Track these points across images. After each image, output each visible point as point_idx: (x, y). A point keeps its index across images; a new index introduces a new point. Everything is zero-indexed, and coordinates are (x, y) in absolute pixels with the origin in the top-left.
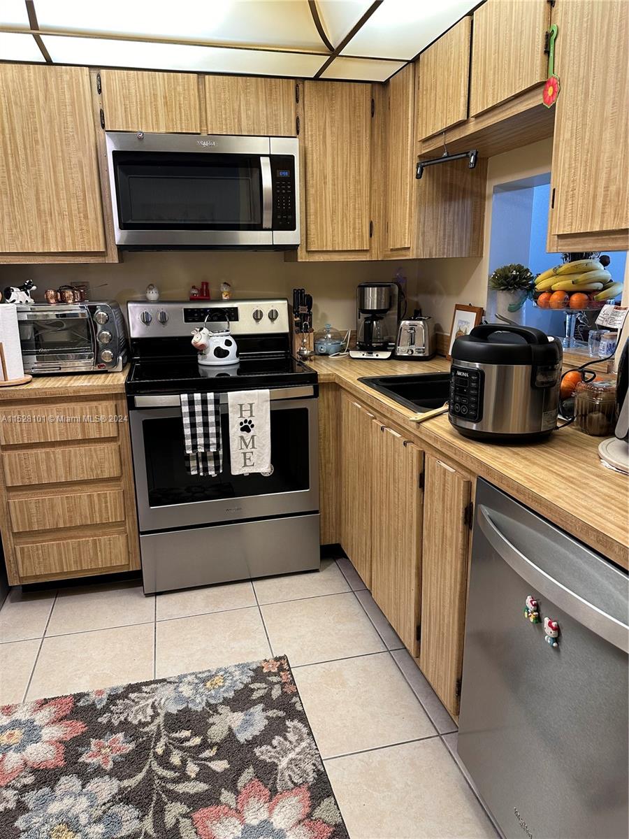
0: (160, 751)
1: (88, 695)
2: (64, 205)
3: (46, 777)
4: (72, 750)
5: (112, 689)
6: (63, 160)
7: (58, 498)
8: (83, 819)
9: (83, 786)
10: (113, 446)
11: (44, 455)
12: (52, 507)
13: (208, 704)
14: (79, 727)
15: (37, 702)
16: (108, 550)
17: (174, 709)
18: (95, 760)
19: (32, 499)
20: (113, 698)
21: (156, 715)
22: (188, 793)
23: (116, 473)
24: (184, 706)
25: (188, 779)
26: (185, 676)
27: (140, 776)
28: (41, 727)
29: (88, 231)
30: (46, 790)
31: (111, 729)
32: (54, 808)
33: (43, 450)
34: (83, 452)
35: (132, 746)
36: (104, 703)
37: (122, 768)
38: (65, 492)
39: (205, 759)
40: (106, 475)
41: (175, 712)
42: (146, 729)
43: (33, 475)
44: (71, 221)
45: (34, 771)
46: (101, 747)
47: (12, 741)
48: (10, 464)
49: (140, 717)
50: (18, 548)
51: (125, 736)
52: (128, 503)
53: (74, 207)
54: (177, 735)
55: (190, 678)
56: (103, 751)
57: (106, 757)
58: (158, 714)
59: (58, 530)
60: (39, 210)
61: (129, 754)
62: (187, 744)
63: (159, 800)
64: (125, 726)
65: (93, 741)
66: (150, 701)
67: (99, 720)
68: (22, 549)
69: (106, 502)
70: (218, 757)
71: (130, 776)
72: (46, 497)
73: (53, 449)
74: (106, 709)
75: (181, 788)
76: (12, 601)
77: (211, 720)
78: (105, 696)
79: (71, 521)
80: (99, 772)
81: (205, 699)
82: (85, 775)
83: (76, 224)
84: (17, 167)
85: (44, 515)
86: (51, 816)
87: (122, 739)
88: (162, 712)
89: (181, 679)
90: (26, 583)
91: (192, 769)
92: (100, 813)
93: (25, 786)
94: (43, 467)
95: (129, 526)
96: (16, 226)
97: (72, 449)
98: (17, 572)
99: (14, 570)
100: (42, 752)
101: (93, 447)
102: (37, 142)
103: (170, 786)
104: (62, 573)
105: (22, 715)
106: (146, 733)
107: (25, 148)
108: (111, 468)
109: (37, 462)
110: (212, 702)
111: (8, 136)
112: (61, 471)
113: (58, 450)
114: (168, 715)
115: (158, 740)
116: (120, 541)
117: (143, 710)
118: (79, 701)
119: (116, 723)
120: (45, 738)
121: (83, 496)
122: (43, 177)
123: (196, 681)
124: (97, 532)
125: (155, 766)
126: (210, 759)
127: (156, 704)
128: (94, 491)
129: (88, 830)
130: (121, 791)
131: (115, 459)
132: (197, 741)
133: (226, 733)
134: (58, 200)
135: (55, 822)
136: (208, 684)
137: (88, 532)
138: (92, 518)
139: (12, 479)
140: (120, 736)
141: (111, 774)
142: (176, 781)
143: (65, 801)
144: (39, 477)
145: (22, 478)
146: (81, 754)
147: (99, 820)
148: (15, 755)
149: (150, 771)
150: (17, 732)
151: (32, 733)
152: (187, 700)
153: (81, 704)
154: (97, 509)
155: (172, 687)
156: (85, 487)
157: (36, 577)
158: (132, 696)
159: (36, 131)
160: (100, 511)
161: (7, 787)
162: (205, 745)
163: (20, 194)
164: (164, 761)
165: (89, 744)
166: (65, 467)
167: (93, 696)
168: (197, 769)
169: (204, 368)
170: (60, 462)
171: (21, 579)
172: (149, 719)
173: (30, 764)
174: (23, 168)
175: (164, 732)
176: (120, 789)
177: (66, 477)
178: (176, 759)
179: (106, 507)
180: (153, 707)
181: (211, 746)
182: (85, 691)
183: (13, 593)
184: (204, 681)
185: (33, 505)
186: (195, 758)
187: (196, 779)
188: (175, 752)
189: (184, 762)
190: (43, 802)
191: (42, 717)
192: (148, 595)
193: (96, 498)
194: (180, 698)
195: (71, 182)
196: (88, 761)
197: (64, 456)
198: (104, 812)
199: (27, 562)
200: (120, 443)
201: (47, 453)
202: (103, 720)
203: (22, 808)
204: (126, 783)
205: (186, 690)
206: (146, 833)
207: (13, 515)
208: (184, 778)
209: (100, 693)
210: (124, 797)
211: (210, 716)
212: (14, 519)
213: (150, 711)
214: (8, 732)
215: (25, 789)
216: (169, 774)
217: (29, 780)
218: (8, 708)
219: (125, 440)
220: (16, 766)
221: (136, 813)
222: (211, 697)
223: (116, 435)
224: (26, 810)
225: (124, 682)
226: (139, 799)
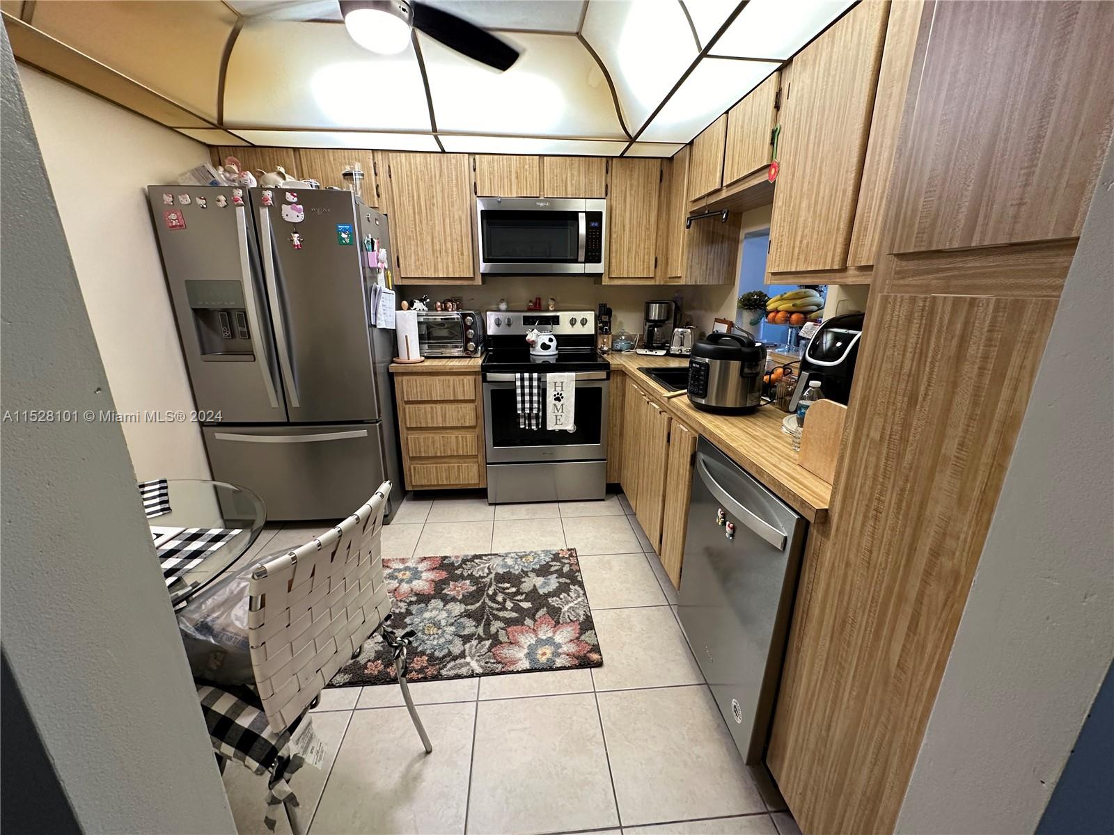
0: (490, 592)
1: (450, 557)
2: (449, 246)
3: (423, 599)
4: (439, 586)
5: (465, 556)
6: (450, 216)
7: (437, 437)
8: (443, 622)
9: (444, 606)
10: (472, 405)
11: (430, 409)
12: (433, 442)
13: (522, 571)
14: (444, 575)
15: (420, 558)
16: (467, 473)
17: (501, 571)
18: (452, 593)
19: (422, 436)
20: (465, 561)
21: (490, 573)
22: (505, 617)
23: (473, 423)
24: (508, 570)
25: (506, 609)
26: (510, 553)
27: (478, 605)
28: (422, 572)
29: (463, 263)
30: (423, 605)
31: (462, 577)
32: (427, 615)
33: (430, 406)
34: (453, 408)
35: (474, 588)
36: (459, 563)
37: (468, 599)
38: (441, 433)
39: (518, 600)
40: (467, 424)
41: (502, 573)
42: (483, 580)
43: (422, 421)
44: (453, 257)
45: (416, 594)
46: (456, 587)
47: (405, 577)
48: (409, 413)
49: (480, 573)
50: (412, 467)
51: (471, 582)
52: (480, 443)
53: (455, 247)
54: (500, 585)
55: (512, 555)
56: (457, 589)
57: (458, 592)
58: (491, 573)
59: (436, 457)
60: (433, 250)
61: (472, 592)
62: (507, 591)
63: (488, 618)
64: (471, 577)
65: (451, 583)
66: (487, 565)
67: (456, 572)
68: (414, 467)
69: (466, 442)
70: (525, 600)
71: (472, 604)
72: (430, 435)
73: (435, 405)
74: (460, 566)
75: (501, 614)
76: (408, 500)
77: (523, 580)
78: (460, 559)
79: (444, 452)
80: (454, 599)
81: (521, 567)
82: (446, 600)
83: (456, 258)
84: (421, 222)
85: (428, 447)
86: (425, 619)
87: (468, 584)
88: (494, 572)
89: (507, 555)
90: (416, 489)
91: (509, 605)
92: (453, 621)
93: (411, 602)
94: (429, 416)
95: (480, 458)
96: (418, 260)
97: (447, 406)
98: (411, 482)
99: (409, 480)
100: (421, 585)
101: (460, 405)
102: (434, 205)
103: (495, 612)
104: (438, 485)
105: (411, 564)
106: (483, 582)
107: (426, 209)
108: (470, 421)
109: (425, 412)
110: (525, 569)
111: (416, 201)
112: (440, 419)
113: (439, 406)
114: (497, 574)
115: (490, 586)
116: (475, 468)
117: (483, 570)
118: (444, 560)
119: (466, 575)
120: (423, 578)
121: (452, 435)
122: (437, 228)
123: (516, 557)
124: (461, 461)
125: (487, 600)
126: (521, 601)
127: (490, 567)
128: (460, 434)
129: (445, 628)
130: (466, 611)
131: (473, 415)
132: (514, 590)
133: (532, 588)
134: (445, 242)
135: (427, 622)
136: (524, 560)
137: (454, 460)
138: (457, 452)
139: (410, 423)
140: (468, 582)
141: (461, 602)
142: (498, 610)
143: (434, 612)
144: (427, 423)
145: (416, 422)
146: (444, 589)
147: (452, 624)
148: (406, 585)
149: (484, 603)
150: (408, 573)
151: (416, 574)
152: (510, 567)
153: (445, 562)
154: (461, 446)
155: (501, 558)
156: (454, 431)
157: (422, 486)
158: (476, 561)
159: (433, 197)
160: (463, 446)
161: (401, 601)
162: (518, 593)
163: (422, 239)
164: (493, 598)
165: (449, 584)
166: (442, 417)
167: (453, 559)
168: (512, 605)
169: (534, 357)
170: (439, 414)
171: (413, 486)
172: (485, 575)
173: (414, 591)
174: (424, 222)
175: (494, 583)
176: (465, 610)
177: (443, 424)
178: (500, 598)
179: (467, 445)
180: (489, 568)
181: (522, 594)
182: (448, 555)
183: (408, 496)
184: (521, 557)
185: (422, 440)
186: (511, 599)
187: (511, 610)
188: (500, 594)
189: (505, 600)
190: (421, 612)
191: (422, 567)
192: (490, 504)
193: (460, 439)
194: (505, 565)
195: (454, 231)
196: (449, 593)
197: (442, 410)
198: (455, 621)
199: (417, 475)
200: (476, 404)
201: (432, 408)
202: (458, 572)
203: (409, 613)
204: (469, 607)
205: (509, 561)
206: (479, 634)
207: (410, 446)
208: (504, 608)
209: (457, 557)
210: (468, 615)
211: (523, 577)
212: (410, 449)
213: (486, 571)
214: (403, 572)
215: (411, 603)
216: (495, 606)
217: (414, 599)
218: (403, 559)
219: (479, 403)
220: (406, 591)
221: (474, 623)
222: (525, 566)
223: (474, 398)
224: (411, 614)
225: (472, 553)
226: (477, 616)
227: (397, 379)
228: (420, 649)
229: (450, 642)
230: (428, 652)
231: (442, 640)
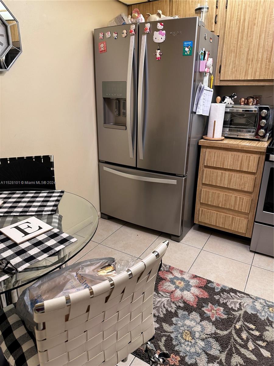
0: (238, 327)
1: (213, 283)
2: (260, 56)
3: (188, 308)
4: (201, 302)
5: (224, 286)
6: (266, 32)
7: (222, 194)
8: (197, 335)
9: (201, 321)
10: (253, 177)
11: (220, 174)
12: (218, 197)
13: (268, 319)
14: (206, 295)
15: (193, 275)
16: (238, 224)
17: (250, 311)
18: (208, 313)
19: (212, 191)
20: (223, 290)
21: (240, 309)
22: (245, 355)
23: (250, 190)
24: (255, 313)
25: (247, 349)
26: (260, 299)
27: (225, 333)
28: (192, 286)
29: (269, 69)
30: (186, 313)
31: (217, 303)
32: (187, 322)
33: (221, 171)
34: (238, 176)
35: (225, 317)
36: (219, 290)
37: (220, 324)
38: (225, 191)
39: (259, 345)
40: (246, 190)
41: (250, 313)
42: (234, 313)
43: (214, 181)
44: (261, 64)
45: (184, 302)
46: (212, 309)
47: (180, 285)
48: (206, 174)
49: (233, 305)
50: (201, 209)
51: (224, 310)
52: (253, 205)
53: (265, 56)
54: (248, 324)
55: (262, 301)
56: (213, 311)
57: (213, 314)
58: (241, 309)
59: (218, 207)
60: (247, 59)
61: (223, 319)
62: (252, 332)
63: (231, 350)
64: (225, 305)
65: (210, 304)
66: (239, 301)
67: (215, 296)
68: (202, 210)
69: (242, 202)
70: (266, 348)
71: (221, 330)
72: (217, 192)
73: (225, 172)
74: (218, 293)
75: (243, 351)
76: (194, 229)
77: (267, 328)
78: (220, 287)
79: (225, 205)
80: (208, 319)
81: (267, 315)
82: (204, 317)
83: (263, 65)
84: (242, 38)
85: (214, 199)
86: (185, 325)
87: (222, 311)
88: (244, 310)
89: (257, 299)
90: (200, 224)
91: (251, 346)
92: (204, 337)
93: (180, 306)
94: (219, 179)
95: (251, 216)
96: (235, 67)
97: (233, 174)
98: (198, 219)
99: (197, 217)
100: (190, 296)
101: (243, 175)
102: (255, 24)
103: (237, 346)
104: (216, 226)
105: (186, 277)
106: (233, 315)
107: (248, 29)
108: (248, 187)
109: (217, 176)
110: (270, 319)
111: (241, 23)
112: (226, 182)
113: (227, 173)
114: (246, 312)
115: (238, 320)
116: (245, 222)
117: (235, 303)
118: (209, 283)
119: (221, 302)
120: (192, 291)
121: (233, 196)
122: (253, 43)
123: (265, 304)
124: (236, 214)
125: (233, 332)
126: (262, 347)
127: (242, 304)
128: (239, 196)
129: (197, 341)
130: (216, 333)
131: (252, 183)
132: (257, 333)
134: (258, 53)
135: (186, 328)
136: (271, 309)
137: (231, 213)
138: (234, 207)
139: (205, 180)
140: (222, 309)
141: (214, 323)
142: (240, 345)
143: (192, 322)
144: (216, 182)
145: (209, 181)
146: (204, 307)
147: (203, 340)
148: (179, 291)
149: (230, 333)
150: (182, 283)
151: (187, 287)
152: (257, 311)
153: (209, 285)
154: (238, 204)
155: (252, 300)
156: (235, 192)
157: (205, 223)
158: (232, 294)
159: (256, 19)
160: (239, 205)
161: (173, 303)
162: (260, 338)
163: (240, 51)
164: (239, 332)
165: (208, 304)
166: (228, 180)
167: (215, 285)
168: (254, 347)
170: (227, 178)
171: (199, 222)
172: (236, 309)
173: (184, 298)
174: (245, 38)
175: (242, 319)
176: (215, 332)
177: (227, 185)
178: (244, 335)
179: (242, 204)
180: (240, 304)
181: (264, 341)
182: (212, 281)
183: (195, 226)
184: (269, 306)
185: (211, 194)
186: (254, 341)
187: (251, 351)
188: (245, 332)
189: (248, 339)
190: (184, 318)
191: (193, 282)
192: (251, 251)
193: (238, 199)
194: (254, 308)
195: (267, 43)
196: (206, 311)
197: (229, 176)
198: (206, 338)
199: (203, 216)
200: (256, 176)
201: (222, 173)
202: (217, 297)
203: (176, 314)
204: (218, 331)
205: (258, 306)
206: (221, 360)
207: (202, 195)
208: (245, 347)
209: (218, 285)
210: (217, 338)
211: (267, 325)
212: (202, 197)
213: (238, 306)
214: (179, 281)
215: (179, 307)
216: (239, 341)
217: (182, 305)
218: (182, 271)
219: (259, 176)
220: (179, 296)
221: (219, 348)
222: (270, 316)
223: (256, 172)
224: (177, 316)
225: (229, 285)
226: (224, 342)
227: (203, 150)
228: (176, 348)
229: (199, 355)
230: (181, 354)
231: (193, 350)
